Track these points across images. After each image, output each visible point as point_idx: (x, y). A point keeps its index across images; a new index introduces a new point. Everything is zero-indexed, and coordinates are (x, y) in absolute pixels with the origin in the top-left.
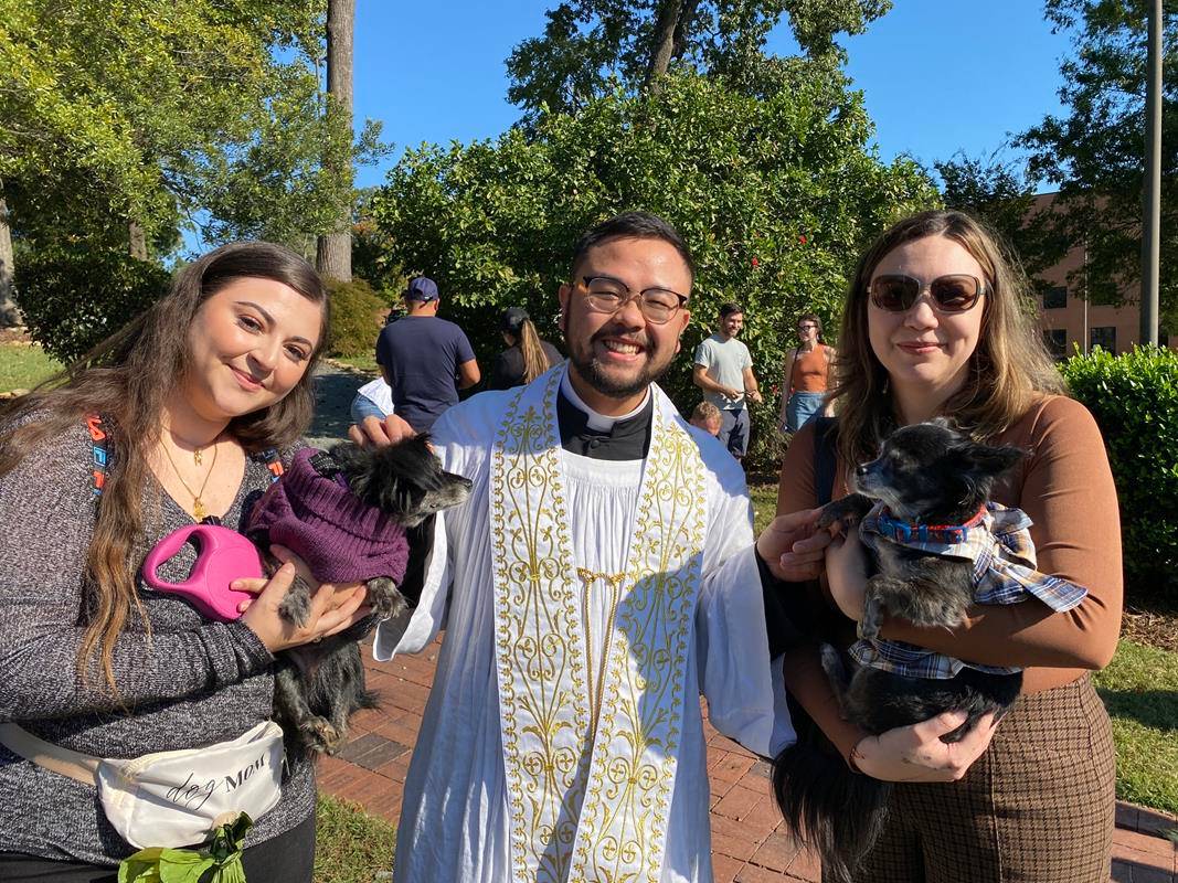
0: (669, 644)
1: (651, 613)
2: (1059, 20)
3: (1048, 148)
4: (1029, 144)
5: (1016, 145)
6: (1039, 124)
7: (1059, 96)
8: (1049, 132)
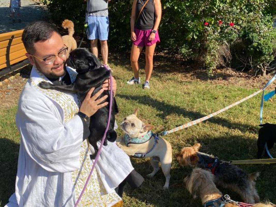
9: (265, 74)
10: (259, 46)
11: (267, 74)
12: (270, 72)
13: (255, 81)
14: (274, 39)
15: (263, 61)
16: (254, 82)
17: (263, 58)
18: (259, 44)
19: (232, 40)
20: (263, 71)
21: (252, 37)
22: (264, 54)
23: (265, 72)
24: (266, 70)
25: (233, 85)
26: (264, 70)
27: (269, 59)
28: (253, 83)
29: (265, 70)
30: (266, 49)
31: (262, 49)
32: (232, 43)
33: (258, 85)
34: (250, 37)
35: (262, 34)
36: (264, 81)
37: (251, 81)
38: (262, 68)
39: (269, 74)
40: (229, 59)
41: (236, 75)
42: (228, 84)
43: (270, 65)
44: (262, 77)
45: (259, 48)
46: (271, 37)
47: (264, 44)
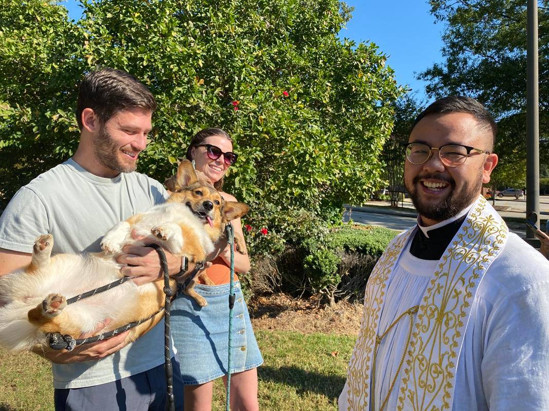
0: (441, 361)
1: (432, 334)
2: (437, 17)
3: (437, 80)
4: (426, 78)
5: (419, 78)
6: (431, 67)
7: (442, 52)
8: (436, 72)
9: (333, 303)
10: (316, 261)
11: (336, 301)
12: (340, 299)
13: (319, 316)
14: (339, 246)
15: (325, 284)
16: (318, 319)
17: (324, 279)
18: (316, 258)
19: (278, 250)
20: (329, 297)
21: (307, 244)
22: (325, 274)
23: (333, 299)
24: (335, 297)
25: (283, 328)
26: (331, 296)
27: (333, 280)
28: (316, 321)
29: (333, 296)
30: (326, 265)
31: (319, 265)
32: (280, 254)
33: (323, 323)
34: (305, 245)
35: (322, 239)
36: (332, 315)
37: (311, 317)
38: (327, 293)
39: (340, 302)
40: (277, 281)
41: (290, 305)
42: (276, 325)
43: (339, 288)
44: (330, 308)
45: (315, 264)
46: (336, 243)
47: (322, 258)
